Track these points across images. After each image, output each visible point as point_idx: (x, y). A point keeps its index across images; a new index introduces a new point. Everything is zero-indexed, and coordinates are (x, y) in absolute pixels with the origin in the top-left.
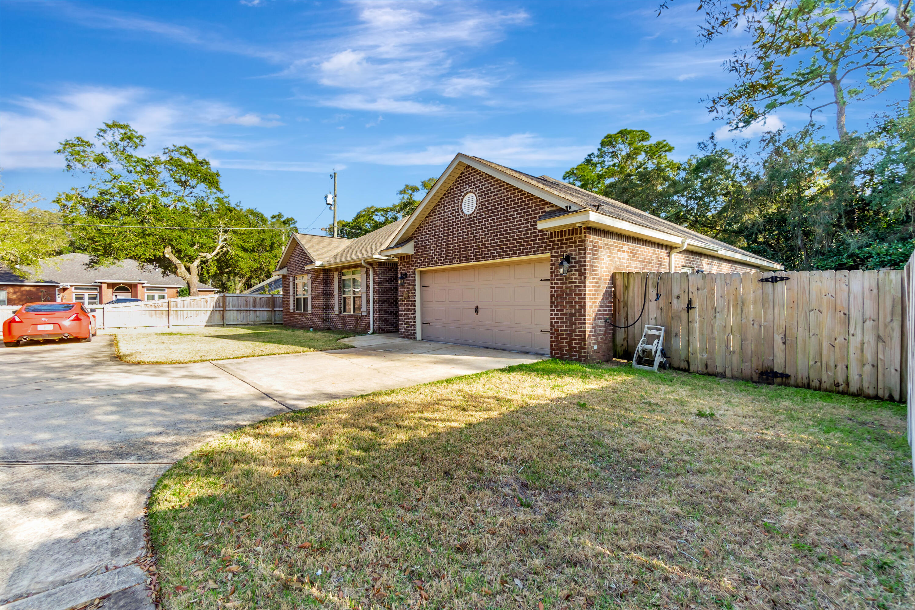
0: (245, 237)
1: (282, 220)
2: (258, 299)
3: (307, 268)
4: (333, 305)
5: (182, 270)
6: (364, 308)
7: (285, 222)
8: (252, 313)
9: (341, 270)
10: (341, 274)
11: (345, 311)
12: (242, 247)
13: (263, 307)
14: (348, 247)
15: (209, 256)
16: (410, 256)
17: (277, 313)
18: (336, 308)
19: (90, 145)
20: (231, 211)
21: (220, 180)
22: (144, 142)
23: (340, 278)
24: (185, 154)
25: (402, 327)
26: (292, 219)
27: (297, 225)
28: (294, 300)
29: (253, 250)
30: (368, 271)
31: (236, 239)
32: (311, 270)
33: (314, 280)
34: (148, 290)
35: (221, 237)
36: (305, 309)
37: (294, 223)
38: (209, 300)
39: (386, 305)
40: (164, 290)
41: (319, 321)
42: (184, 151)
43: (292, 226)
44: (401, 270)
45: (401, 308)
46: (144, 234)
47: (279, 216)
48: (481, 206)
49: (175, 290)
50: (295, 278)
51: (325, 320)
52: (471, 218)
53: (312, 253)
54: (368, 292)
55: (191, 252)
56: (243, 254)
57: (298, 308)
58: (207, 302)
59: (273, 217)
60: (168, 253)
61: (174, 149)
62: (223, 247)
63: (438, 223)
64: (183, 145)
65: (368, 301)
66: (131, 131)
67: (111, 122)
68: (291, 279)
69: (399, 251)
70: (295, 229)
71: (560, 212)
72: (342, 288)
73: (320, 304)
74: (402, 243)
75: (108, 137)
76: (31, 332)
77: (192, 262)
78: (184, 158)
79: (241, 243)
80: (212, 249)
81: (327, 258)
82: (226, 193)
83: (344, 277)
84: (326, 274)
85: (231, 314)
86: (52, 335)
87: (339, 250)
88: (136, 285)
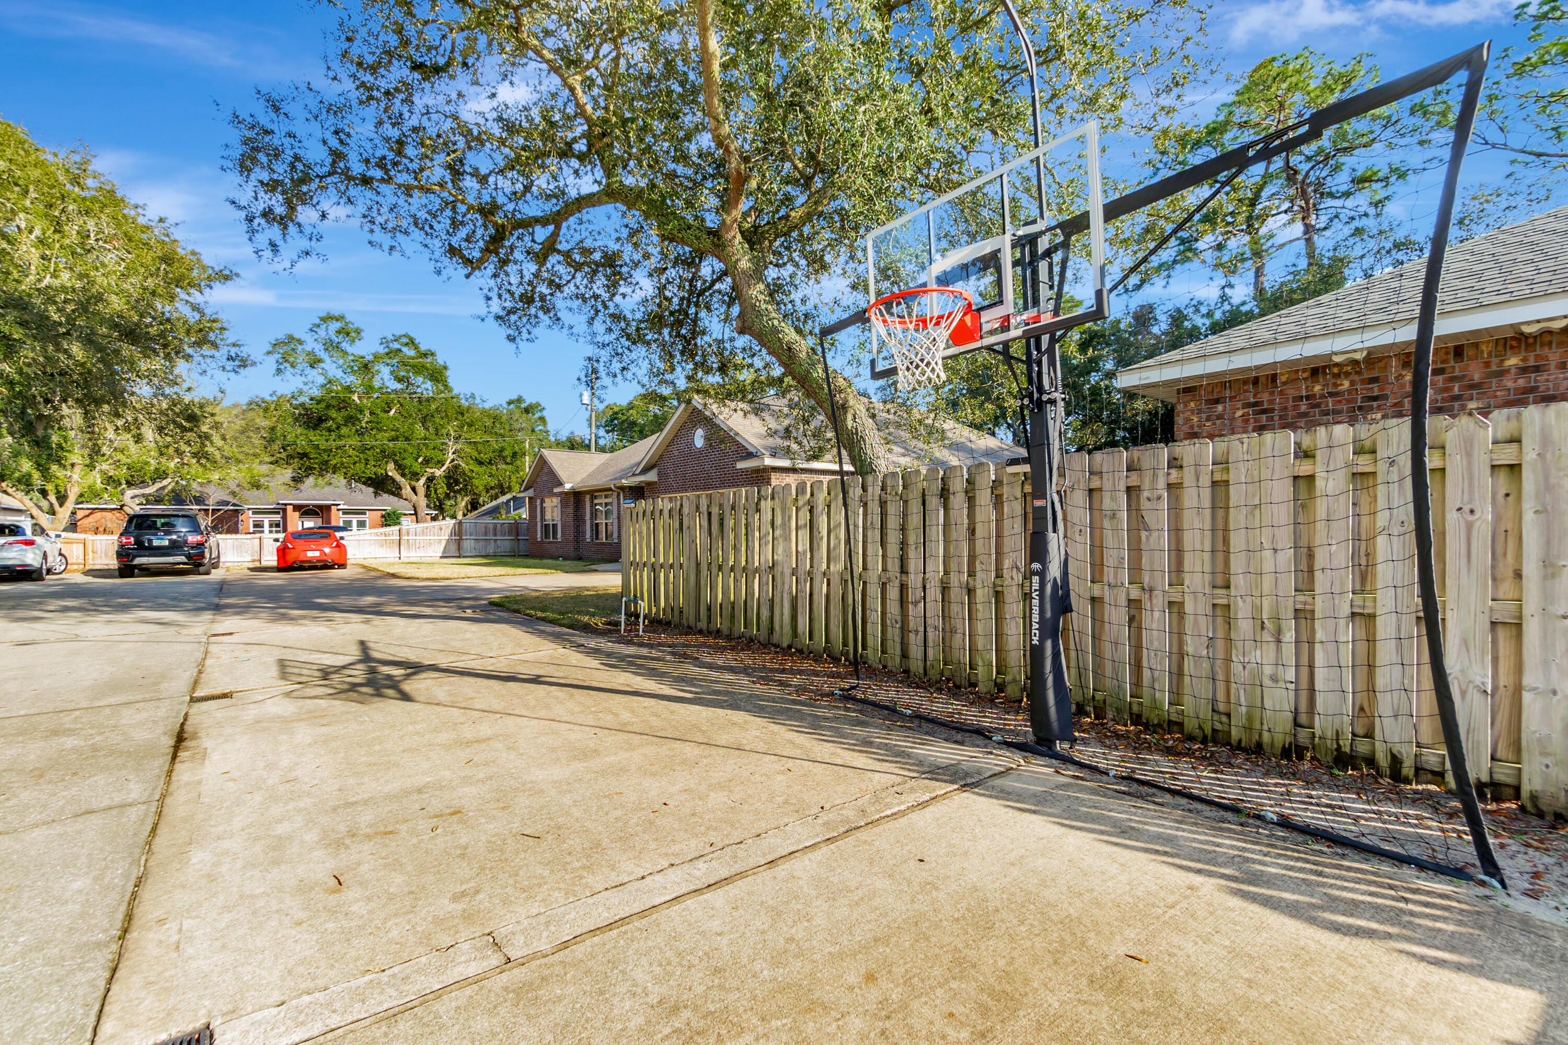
0: (480, 447)
1: (523, 406)
2: (500, 526)
3: (556, 490)
4: (584, 532)
5: (407, 491)
6: (616, 535)
7: (527, 411)
8: (493, 542)
9: (593, 493)
10: (593, 497)
11: (597, 538)
12: (477, 460)
13: (504, 535)
14: (603, 464)
15: (439, 473)
16: (655, 483)
17: (521, 543)
18: (588, 535)
19: (300, 342)
20: (462, 413)
21: (448, 373)
22: (362, 334)
23: (592, 502)
24: (407, 344)
26: (538, 405)
27: (545, 413)
28: (542, 526)
29: (490, 463)
30: (618, 495)
31: (470, 450)
32: (561, 493)
33: (564, 504)
35: (452, 447)
36: (555, 536)
37: (541, 411)
38: (444, 527)
40: (366, 514)
41: (570, 549)
42: (405, 340)
43: (537, 415)
44: (647, 496)
46: (364, 449)
47: (519, 400)
48: (707, 438)
49: (380, 513)
50: (542, 501)
51: (576, 548)
52: (700, 451)
53: (562, 474)
54: (619, 518)
55: (416, 467)
56: (477, 469)
57: (547, 536)
58: (441, 529)
59: (509, 403)
60: (391, 470)
61: (393, 338)
62: (453, 460)
63: (675, 453)
64: (404, 333)
65: (620, 528)
66: (347, 324)
67: (323, 314)
68: (539, 501)
69: (642, 478)
70: (542, 419)
71: (750, 455)
72: (594, 513)
73: (571, 531)
74: (645, 470)
75: (322, 332)
76: (302, 558)
77: (418, 480)
78: (405, 349)
79: (475, 454)
80: (441, 463)
81: (578, 479)
82: (456, 392)
83: (596, 501)
84: (576, 498)
85: (468, 545)
86: (318, 561)
87: (592, 469)
88: (328, 508)
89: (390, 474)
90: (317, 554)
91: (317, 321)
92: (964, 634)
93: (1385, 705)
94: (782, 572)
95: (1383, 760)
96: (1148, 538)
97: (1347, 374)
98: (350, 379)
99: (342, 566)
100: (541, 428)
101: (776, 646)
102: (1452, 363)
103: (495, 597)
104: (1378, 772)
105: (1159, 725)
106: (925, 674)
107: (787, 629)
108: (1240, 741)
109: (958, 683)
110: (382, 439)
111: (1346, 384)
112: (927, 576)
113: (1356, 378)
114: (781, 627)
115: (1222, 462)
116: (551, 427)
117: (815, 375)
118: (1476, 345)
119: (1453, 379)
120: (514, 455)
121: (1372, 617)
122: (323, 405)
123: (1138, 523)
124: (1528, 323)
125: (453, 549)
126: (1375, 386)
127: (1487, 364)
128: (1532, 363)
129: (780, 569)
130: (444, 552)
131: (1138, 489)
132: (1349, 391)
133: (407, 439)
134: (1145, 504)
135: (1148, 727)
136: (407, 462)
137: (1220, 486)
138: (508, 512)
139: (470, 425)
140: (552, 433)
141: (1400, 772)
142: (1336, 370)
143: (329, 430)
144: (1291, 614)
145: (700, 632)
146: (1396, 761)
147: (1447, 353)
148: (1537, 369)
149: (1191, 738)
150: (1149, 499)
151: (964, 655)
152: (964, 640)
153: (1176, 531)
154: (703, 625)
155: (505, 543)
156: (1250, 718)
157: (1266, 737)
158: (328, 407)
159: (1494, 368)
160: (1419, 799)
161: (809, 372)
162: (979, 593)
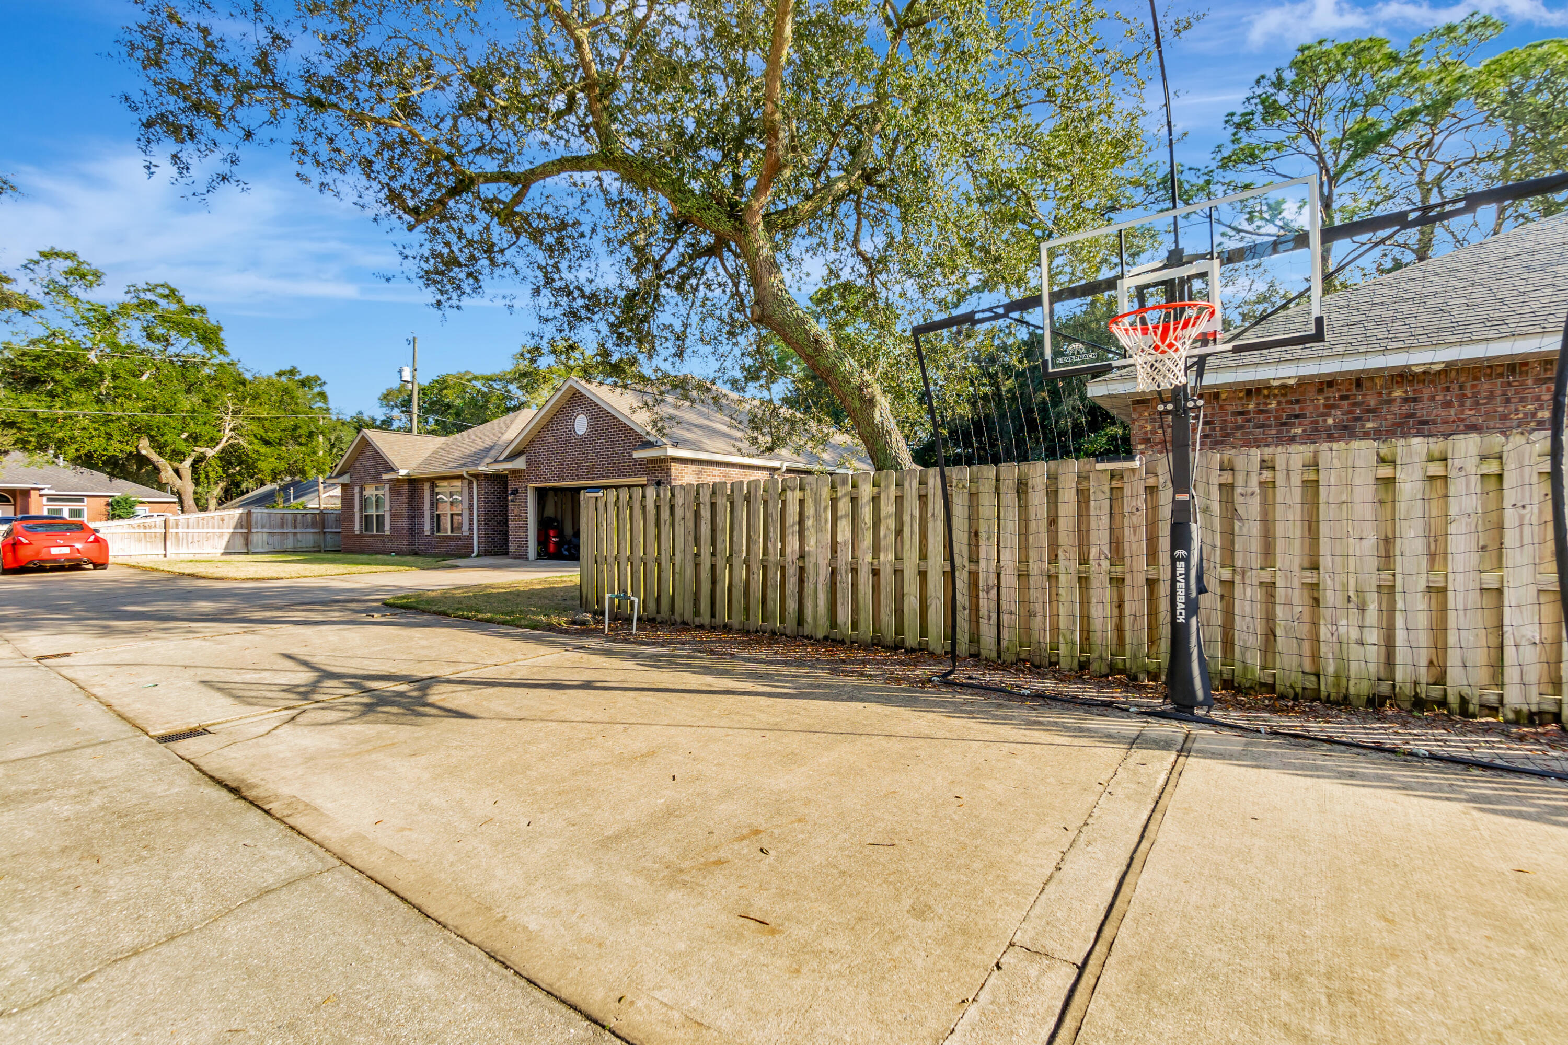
0: (267, 424)
1: (297, 378)
2: (299, 517)
3: (385, 477)
4: (423, 524)
5: (166, 473)
6: (466, 527)
7: (302, 384)
8: (291, 536)
9: (433, 481)
10: (433, 485)
11: (439, 531)
12: (262, 439)
13: (307, 527)
14: (441, 448)
15: (210, 453)
16: (522, 471)
17: (328, 537)
18: (427, 528)
19: (8, 281)
20: (244, 383)
21: (222, 335)
22: (104, 278)
23: (432, 490)
24: (167, 297)
25: (512, 547)
26: (317, 379)
27: (325, 388)
28: (361, 518)
29: (279, 443)
30: (470, 483)
31: (254, 427)
32: (389, 481)
33: (395, 493)
34: (49, 500)
35: (229, 422)
36: (380, 529)
37: (321, 385)
38: (226, 518)
39: (492, 523)
40: (82, 501)
41: (404, 544)
42: (163, 291)
43: (317, 390)
44: (512, 485)
45: (511, 526)
46: (105, 421)
47: (292, 372)
48: (592, 428)
49: (104, 501)
50: (362, 489)
51: (411, 543)
52: (582, 438)
53: (393, 457)
54: (471, 508)
55: (182, 446)
56: (263, 449)
57: (368, 529)
58: (223, 520)
59: (280, 374)
60: (145, 448)
61: (145, 287)
62: (229, 439)
63: (551, 439)
64: (162, 282)
65: (471, 519)
66: (80, 263)
67: (46, 249)
68: (357, 489)
69: (509, 466)
70: (323, 395)
71: (649, 445)
72: (435, 503)
73: (404, 523)
74: (512, 457)
75: (41, 271)
76: (43, 555)
77: (182, 461)
78: (163, 303)
79: (262, 432)
80: (214, 442)
81: (414, 464)
82: (234, 357)
83: (437, 490)
84: (413, 484)
85: (259, 538)
86: (69, 560)
87: (427, 454)
88: (26, 493)
89: (144, 452)
90: (66, 550)
91: (36, 257)
92: (1045, 616)
93: (1453, 659)
94: (816, 564)
95: (1453, 699)
96: (1241, 527)
97: (1275, 396)
98: (81, 333)
99: (99, 565)
100: (320, 404)
101: (809, 638)
102: (1354, 392)
103: (388, 597)
104: (1449, 711)
105: (1251, 688)
106: (999, 657)
107: (823, 620)
108: (1329, 696)
109: (1037, 663)
110: (134, 409)
111: (1274, 405)
112: (1002, 563)
113: (1283, 400)
114: (815, 618)
115: (1314, 465)
116: (332, 404)
117: (842, 369)
118: (1372, 379)
119: (1355, 404)
120: (311, 435)
121: (1444, 590)
122: (42, 363)
123: (1231, 514)
124: (1417, 365)
125: (239, 543)
126: (1297, 407)
127: (1380, 394)
128: (1410, 394)
129: (813, 560)
130: (227, 547)
131: (1232, 486)
132: (1277, 411)
133: (168, 411)
134: (1238, 499)
135: (1239, 690)
136: (169, 438)
137: (1312, 487)
138: (287, 500)
139: (255, 397)
140: (334, 411)
141: (1467, 709)
142: (1266, 392)
143: (52, 395)
144: (1374, 589)
145: (701, 627)
146: (1464, 701)
147: (1351, 384)
148: (1415, 400)
149: (1282, 697)
150: (1242, 495)
151: (1045, 637)
152: (1044, 623)
153: (1267, 523)
154: (705, 619)
155: (308, 538)
156: (1337, 676)
157: (1352, 690)
158: (51, 365)
159: (1385, 397)
160: (1487, 729)
161: (836, 365)
162: (1062, 578)
